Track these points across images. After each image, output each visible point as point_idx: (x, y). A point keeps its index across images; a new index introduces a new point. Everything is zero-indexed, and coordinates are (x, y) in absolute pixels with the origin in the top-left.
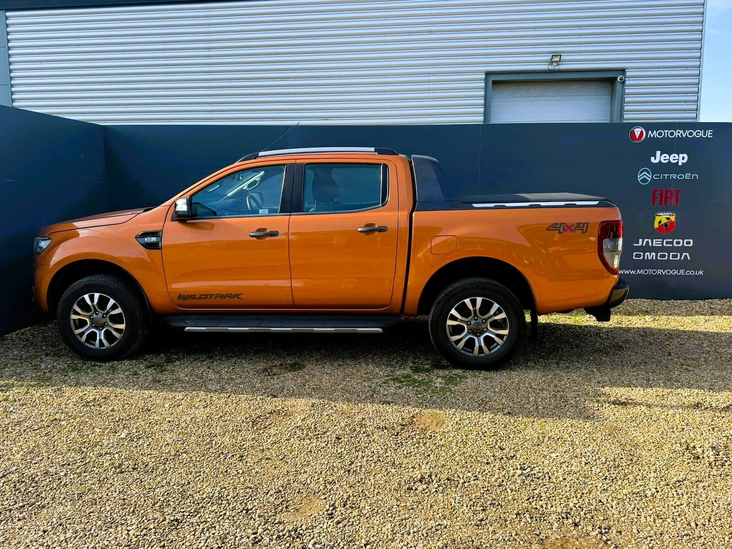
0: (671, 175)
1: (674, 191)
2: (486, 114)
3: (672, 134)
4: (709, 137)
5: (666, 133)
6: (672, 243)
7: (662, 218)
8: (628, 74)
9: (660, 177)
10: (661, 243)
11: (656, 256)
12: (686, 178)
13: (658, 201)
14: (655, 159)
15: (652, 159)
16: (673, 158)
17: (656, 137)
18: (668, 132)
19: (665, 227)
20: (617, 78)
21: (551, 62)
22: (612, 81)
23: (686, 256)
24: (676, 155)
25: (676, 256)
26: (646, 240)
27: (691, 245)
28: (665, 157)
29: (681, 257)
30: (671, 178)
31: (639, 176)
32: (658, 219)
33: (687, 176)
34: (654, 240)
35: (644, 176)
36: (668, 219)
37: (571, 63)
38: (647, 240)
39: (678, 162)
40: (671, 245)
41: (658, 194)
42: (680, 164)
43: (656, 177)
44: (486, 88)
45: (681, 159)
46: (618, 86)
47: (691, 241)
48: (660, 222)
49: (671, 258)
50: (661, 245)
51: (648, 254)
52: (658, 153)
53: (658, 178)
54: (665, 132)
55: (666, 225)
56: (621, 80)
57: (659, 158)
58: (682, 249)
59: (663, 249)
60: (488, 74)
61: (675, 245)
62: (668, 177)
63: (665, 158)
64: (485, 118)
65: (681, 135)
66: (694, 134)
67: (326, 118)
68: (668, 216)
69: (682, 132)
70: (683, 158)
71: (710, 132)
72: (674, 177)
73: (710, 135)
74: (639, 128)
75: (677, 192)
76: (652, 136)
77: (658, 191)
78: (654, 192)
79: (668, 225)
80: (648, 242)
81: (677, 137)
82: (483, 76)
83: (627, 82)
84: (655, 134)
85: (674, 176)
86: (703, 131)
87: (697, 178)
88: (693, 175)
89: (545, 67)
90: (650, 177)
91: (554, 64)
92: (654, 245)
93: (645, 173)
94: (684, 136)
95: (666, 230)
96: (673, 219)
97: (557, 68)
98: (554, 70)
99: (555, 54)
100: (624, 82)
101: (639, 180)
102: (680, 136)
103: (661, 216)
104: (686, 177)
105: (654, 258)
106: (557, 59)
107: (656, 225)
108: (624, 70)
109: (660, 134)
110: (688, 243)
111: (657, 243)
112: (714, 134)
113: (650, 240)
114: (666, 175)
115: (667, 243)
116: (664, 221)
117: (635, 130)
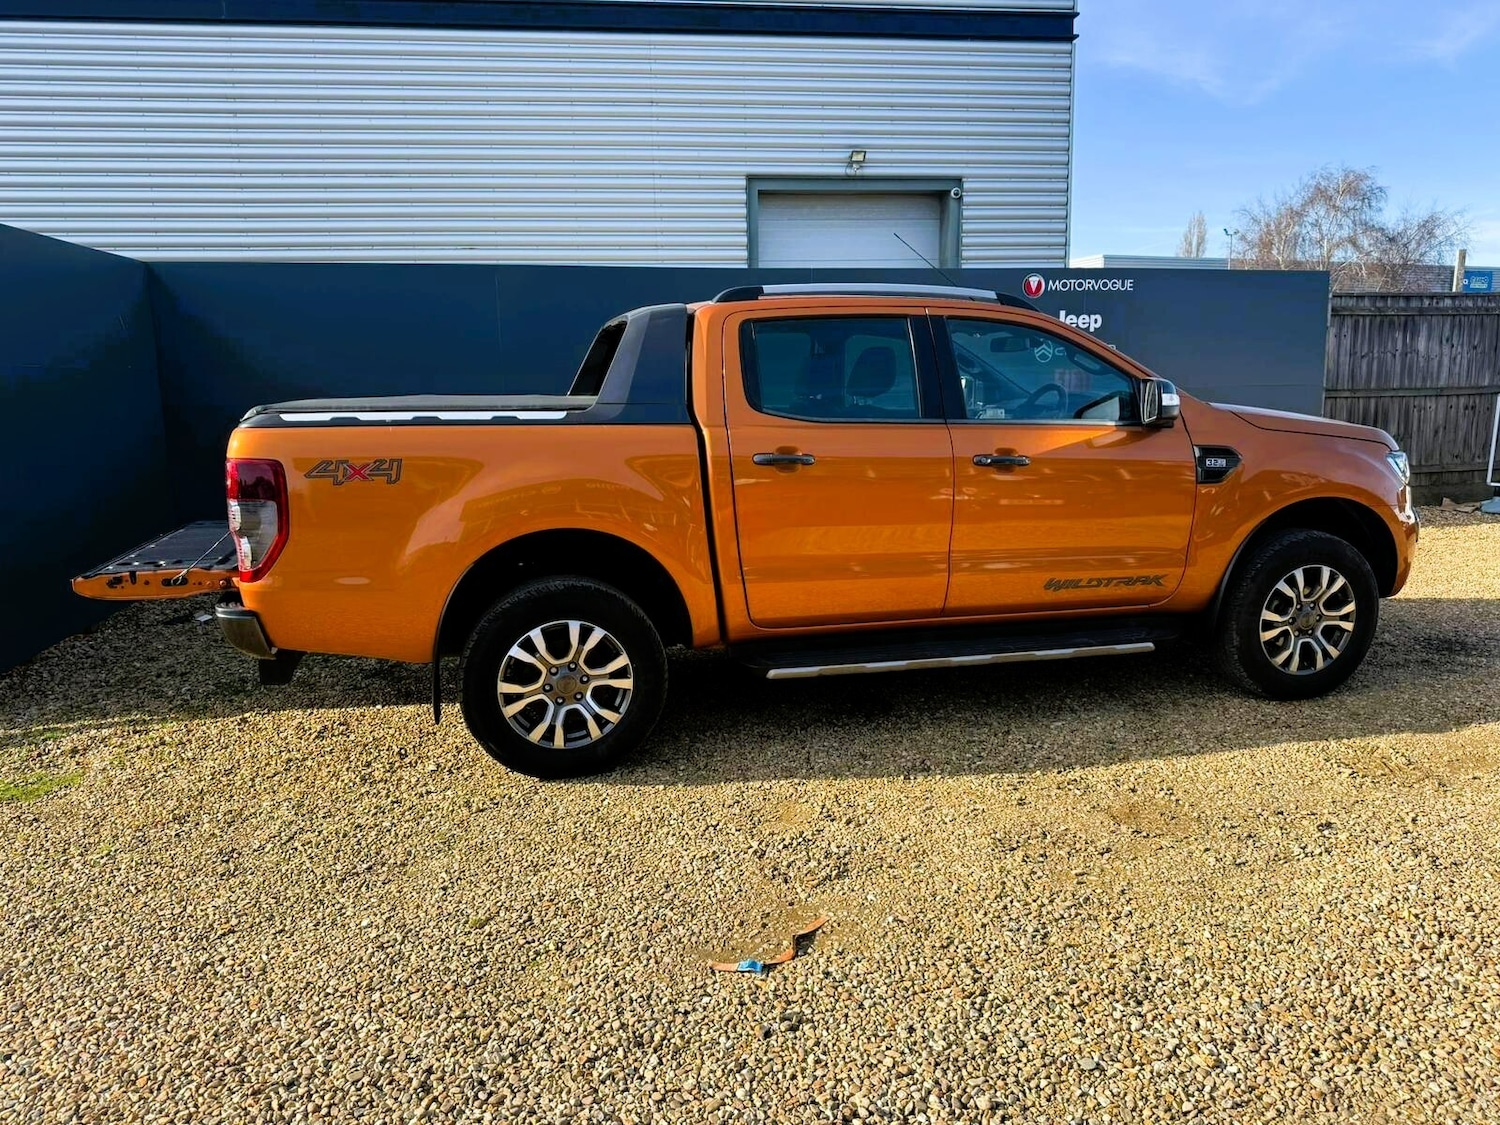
2: (752, 246)
3: (1080, 285)
4: (1128, 289)
8: (966, 186)
16: (1083, 321)
17: (1058, 289)
18: (1074, 283)
20: (950, 191)
21: (850, 163)
22: (941, 197)
24: (1086, 316)
28: (1072, 319)
37: (883, 164)
39: (1089, 328)
44: (748, 204)
45: (1093, 322)
46: (952, 205)
52: (1063, 313)
54: (1071, 283)
56: (956, 194)
60: (751, 178)
63: (1072, 321)
64: (750, 253)
65: (1093, 286)
66: (1110, 285)
67: (472, 246)
69: (1093, 282)
70: (1096, 321)
71: (1130, 283)
73: (1130, 287)
74: (1036, 276)
76: (1054, 288)
81: (1086, 289)
82: (743, 183)
83: (965, 199)
84: (1058, 286)
86: (1121, 281)
89: (840, 171)
91: (854, 166)
97: (859, 172)
98: (855, 176)
99: (856, 149)
100: (961, 198)
102: (1091, 289)
106: (860, 157)
108: (960, 180)
109: (1065, 285)
117: (1030, 279)
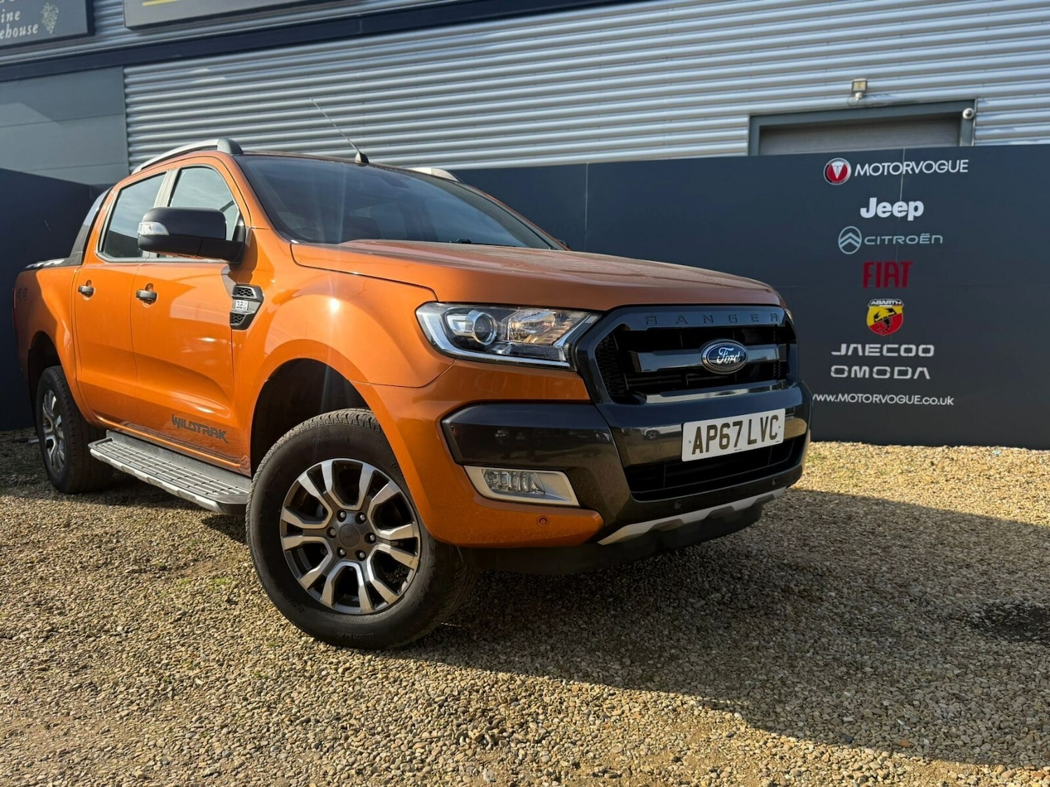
0: (895, 237)
1: (902, 263)
4: (961, 171)
5: (886, 167)
6: (898, 350)
7: (880, 309)
9: (875, 241)
10: (878, 350)
11: (871, 372)
12: (921, 242)
13: (872, 281)
14: (868, 211)
15: (863, 212)
16: (899, 209)
17: (868, 174)
18: (889, 166)
19: (885, 325)
23: (922, 373)
24: (903, 204)
25: (905, 373)
26: (852, 346)
27: (931, 354)
28: (884, 207)
29: (913, 374)
30: (894, 242)
31: (840, 241)
32: (872, 311)
33: (924, 239)
34: (867, 346)
35: (850, 240)
36: (891, 310)
38: (855, 345)
39: (906, 216)
40: (896, 355)
41: (873, 270)
42: (910, 218)
43: (869, 241)
45: (913, 210)
47: (932, 348)
48: (876, 316)
49: (896, 376)
50: (878, 354)
51: (857, 368)
52: (873, 201)
53: (873, 243)
54: (884, 167)
55: (887, 321)
57: (875, 209)
58: (915, 362)
59: (881, 360)
61: (903, 354)
62: (890, 241)
63: (884, 210)
65: (913, 169)
66: (935, 167)
68: (890, 306)
70: (916, 209)
71: (964, 163)
72: (900, 241)
73: (964, 168)
74: (839, 160)
75: (906, 265)
76: (862, 173)
77: (872, 264)
78: (867, 265)
79: (891, 322)
80: (856, 350)
81: (904, 173)
84: (868, 169)
85: (900, 239)
86: (950, 162)
87: (941, 242)
88: (934, 237)
90: (860, 240)
92: (867, 354)
93: (851, 234)
94: (917, 171)
95: (889, 329)
96: (899, 310)
101: (841, 246)
102: (910, 172)
103: (878, 305)
104: (921, 240)
105: (867, 376)
107: (870, 321)
109: (876, 169)
110: (926, 351)
111: (871, 350)
113: (860, 347)
114: (887, 238)
115: (889, 350)
116: (884, 314)
117: (833, 164)
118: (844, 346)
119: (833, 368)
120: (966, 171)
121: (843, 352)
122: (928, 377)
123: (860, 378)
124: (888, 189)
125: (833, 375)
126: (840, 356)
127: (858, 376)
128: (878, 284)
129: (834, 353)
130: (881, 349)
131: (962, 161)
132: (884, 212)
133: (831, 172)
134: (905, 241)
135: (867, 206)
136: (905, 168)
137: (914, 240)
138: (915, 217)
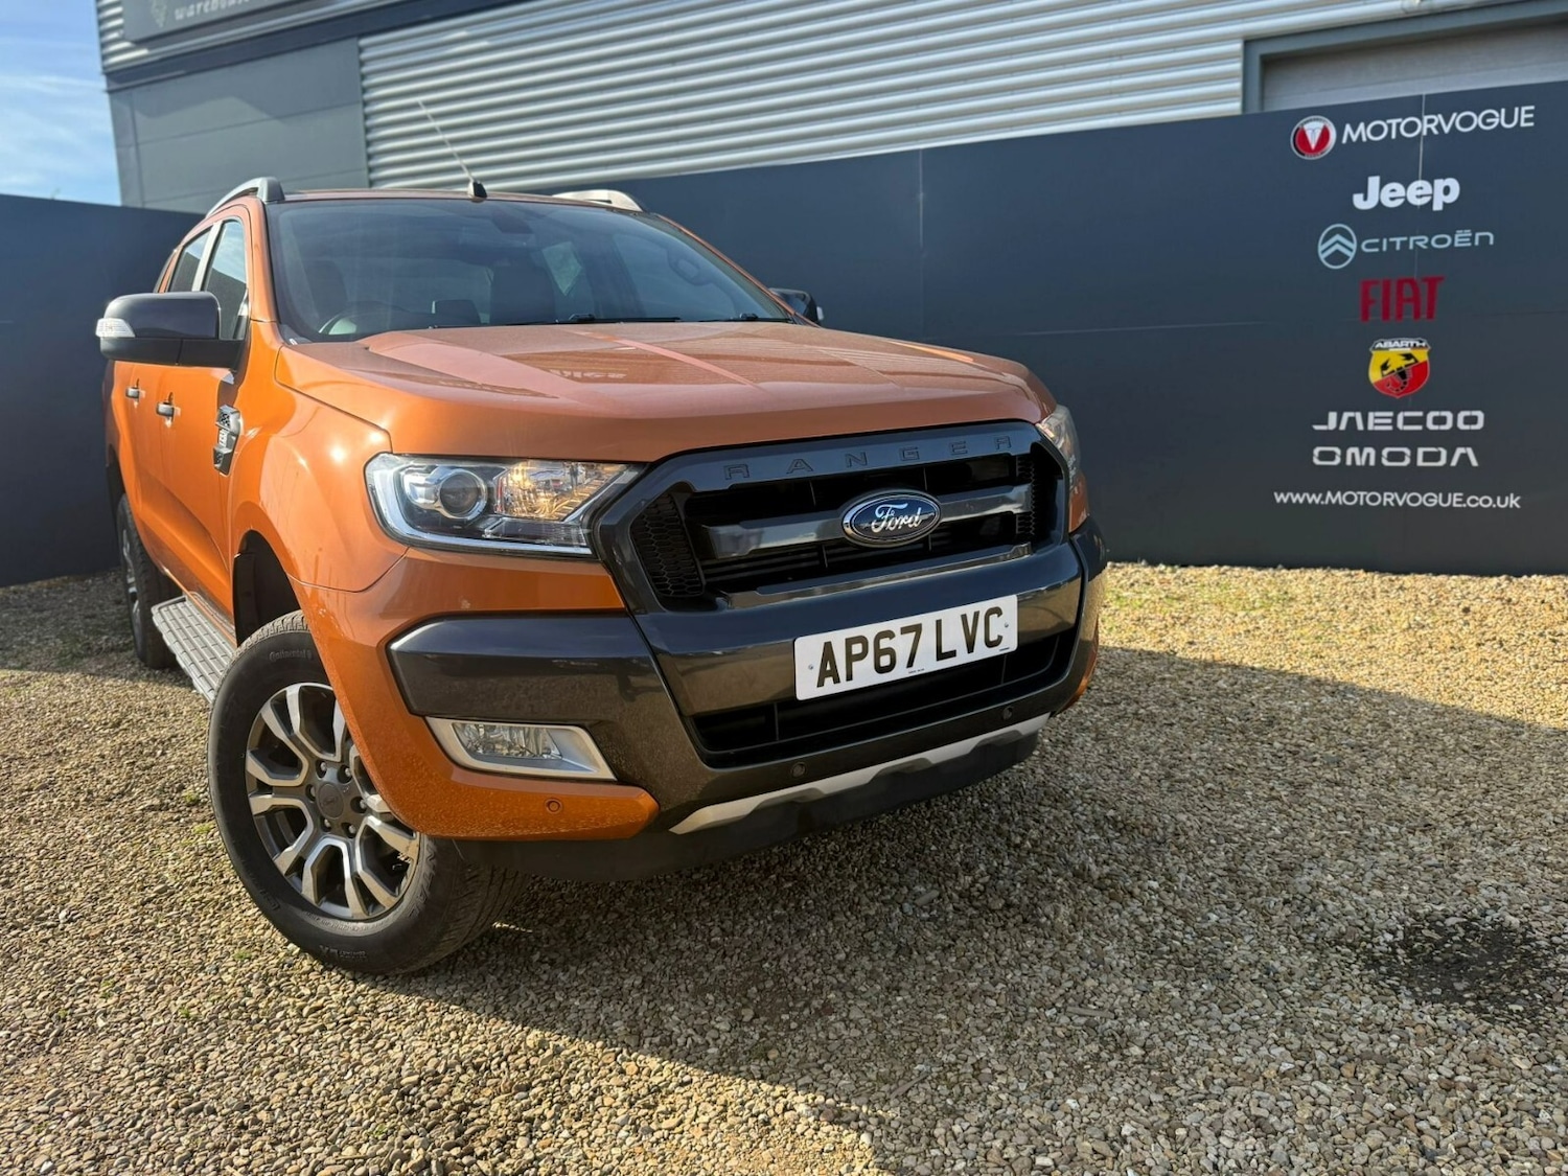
0: (1412, 239)
1: (1425, 280)
3: (1411, 127)
4: (1523, 124)
5: (1395, 126)
6: (1422, 421)
7: (1391, 354)
9: (1379, 245)
10: (1389, 421)
11: (1379, 457)
12: (1456, 245)
13: (1376, 310)
14: (1365, 198)
15: (1358, 200)
16: (1417, 192)
17: (1364, 139)
18: (1398, 125)
19: (1399, 380)
23: (1464, 457)
24: (1424, 183)
25: (1436, 457)
26: (1346, 415)
27: (1480, 425)
28: (1393, 191)
29: (1450, 458)
30: (1411, 247)
31: (1321, 248)
32: (1377, 359)
33: (1461, 238)
34: (1371, 415)
35: (1337, 246)
36: (1408, 356)
38: (1351, 414)
39: (1431, 203)
40: (1419, 428)
41: (1376, 293)
42: (1438, 207)
43: (1368, 246)
44: (1246, 75)
45: (1443, 192)
47: (1480, 415)
48: (1384, 367)
49: (1420, 462)
50: (1390, 428)
51: (1355, 450)
52: (1374, 182)
53: (1376, 250)
54: (1390, 126)
55: (1402, 373)
57: (1378, 194)
58: (1453, 439)
59: (1394, 437)
60: (1249, 42)
61: (1431, 426)
62: (1405, 244)
63: (1393, 195)
65: (1439, 127)
66: (1478, 121)
68: (1408, 350)
69: (1439, 118)
70: (1447, 190)
71: (1527, 112)
72: (1420, 244)
73: (1527, 120)
74: (1317, 120)
75: (1433, 283)
76: (1354, 138)
77: (1376, 283)
78: (1366, 287)
79: (1410, 375)
80: (1352, 421)
81: (1425, 133)
82: (1238, 46)
84: (1364, 132)
85: (1422, 241)
86: (1503, 111)
87: (1491, 242)
88: (1478, 235)
90: (1354, 246)
92: (1371, 427)
93: (1338, 237)
94: (1447, 129)
96: (1422, 356)
101: (1322, 257)
102: (1435, 132)
103: (1387, 349)
104: (1457, 240)
105: (1372, 462)
107: (1375, 375)
109: (1377, 130)
110: (1471, 420)
111: (1378, 421)
112: (1537, 117)
113: (1358, 416)
114: (1398, 240)
115: (1407, 421)
116: (1397, 363)
117: (1306, 127)
118: (1333, 416)
119: (1317, 451)
120: (1531, 124)
121: (1332, 424)
122: (1474, 463)
123: (1361, 467)
124: (1397, 162)
125: (1317, 461)
126: (1328, 431)
127: (1358, 463)
128: (1386, 315)
129: (1317, 427)
130: (1394, 419)
131: (1524, 109)
132: (1392, 199)
133: (1302, 137)
134: (1429, 244)
135: (1364, 191)
136: (1426, 126)
137: (1445, 241)
138: (1445, 204)
